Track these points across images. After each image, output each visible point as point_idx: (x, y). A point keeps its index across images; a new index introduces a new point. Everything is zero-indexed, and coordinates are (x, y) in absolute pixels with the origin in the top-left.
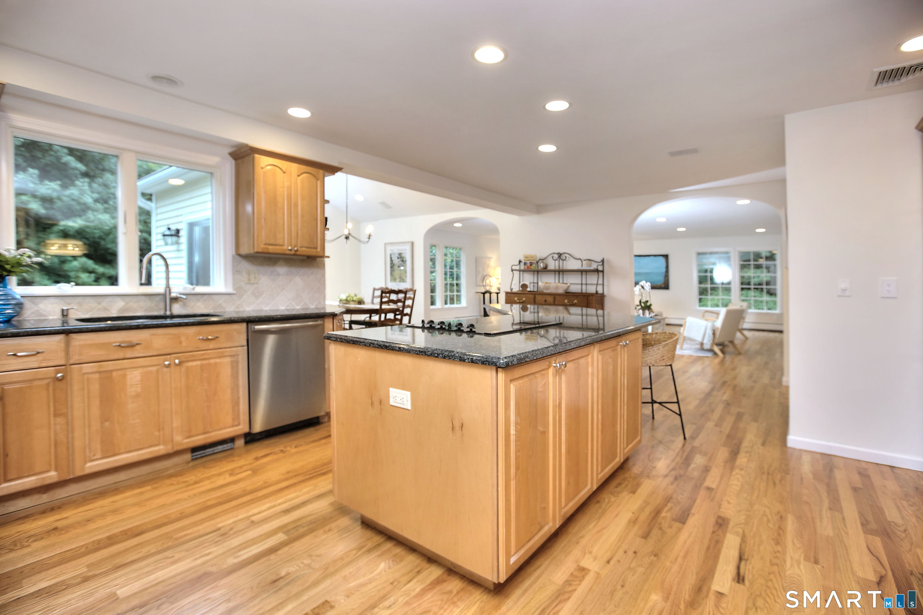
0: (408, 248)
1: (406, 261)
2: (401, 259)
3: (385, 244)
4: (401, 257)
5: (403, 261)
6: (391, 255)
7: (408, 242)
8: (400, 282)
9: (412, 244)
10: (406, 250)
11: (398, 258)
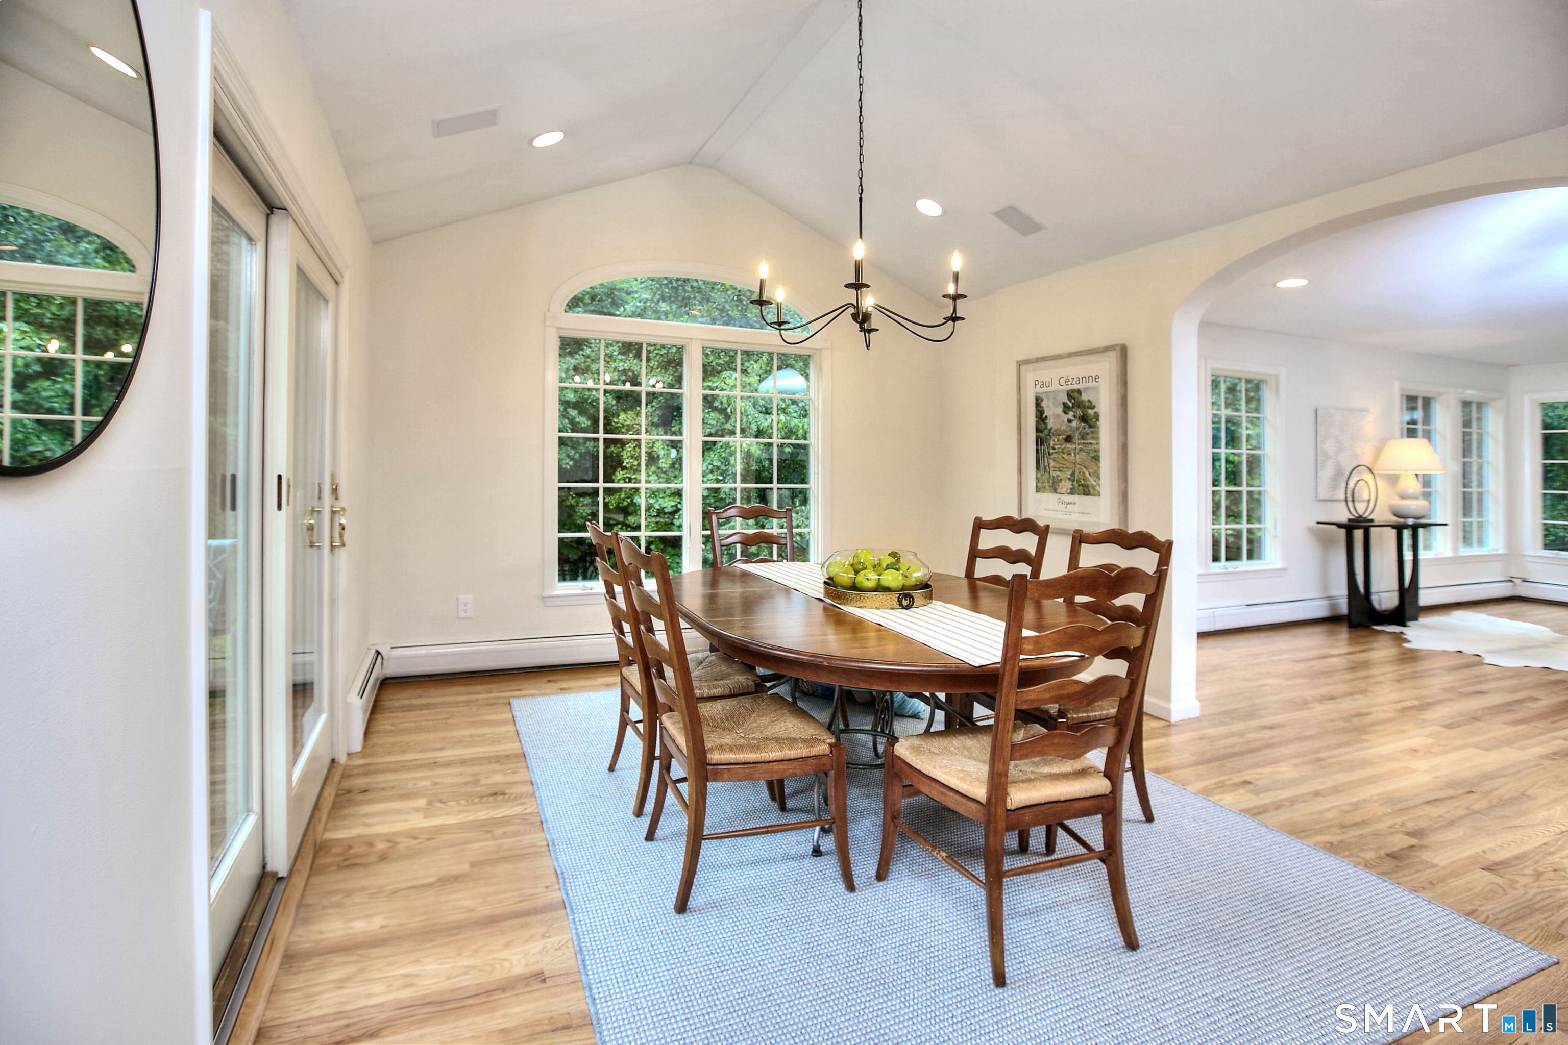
0: (1106, 368)
1: (1097, 416)
2: (1079, 412)
3: (1020, 364)
4: (1079, 404)
5: (1084, 419)
6: (1038, 401)
7: (1107, 349)
8: (1072, 492)
9: (1123, 352)
10: (1096, 378)
11: (1066, 409)
